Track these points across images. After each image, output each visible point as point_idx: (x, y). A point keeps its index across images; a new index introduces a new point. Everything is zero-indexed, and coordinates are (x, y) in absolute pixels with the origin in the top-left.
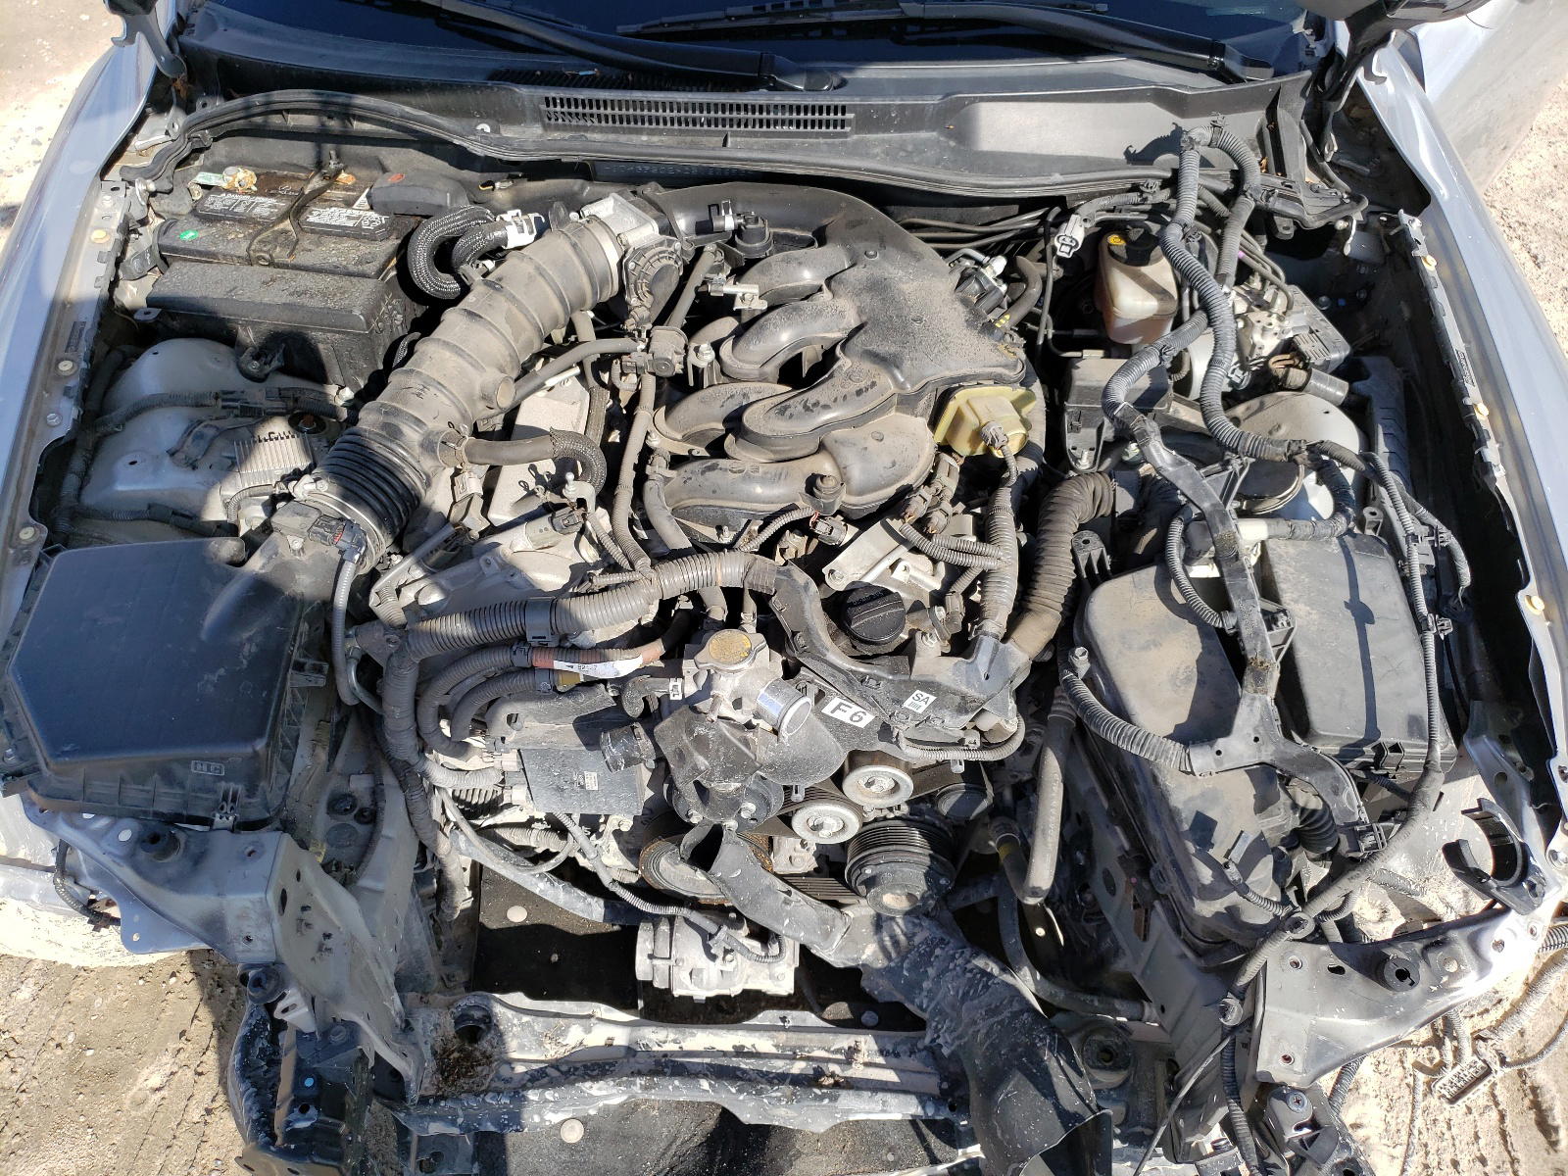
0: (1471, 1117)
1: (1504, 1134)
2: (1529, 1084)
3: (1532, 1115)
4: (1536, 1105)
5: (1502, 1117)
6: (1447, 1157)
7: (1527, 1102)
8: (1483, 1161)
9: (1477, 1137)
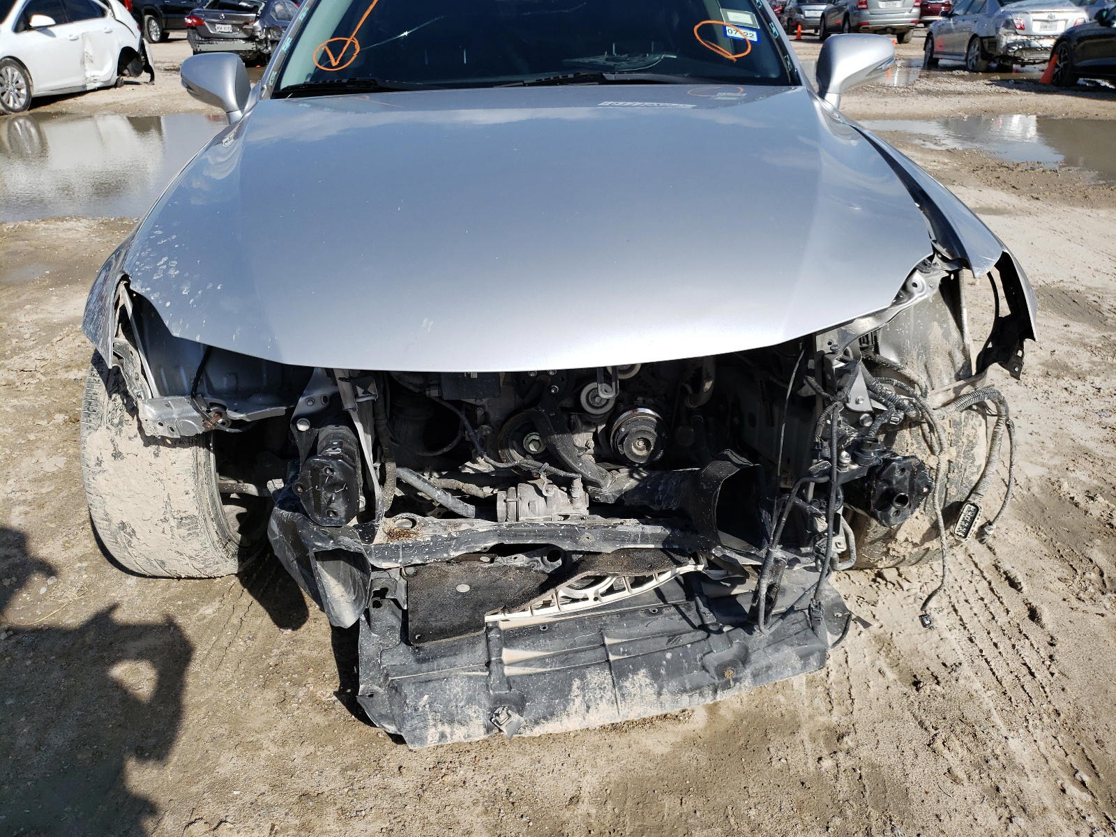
0: (972, 584)
1: (992, 590)
2: (1002, 571)
3: (1007, 582)
4: (1008, 578)
5: (990, 583)
6: (962, 599)
7: (1003, 579)
8: (982, 599)
9: (977, 591)
